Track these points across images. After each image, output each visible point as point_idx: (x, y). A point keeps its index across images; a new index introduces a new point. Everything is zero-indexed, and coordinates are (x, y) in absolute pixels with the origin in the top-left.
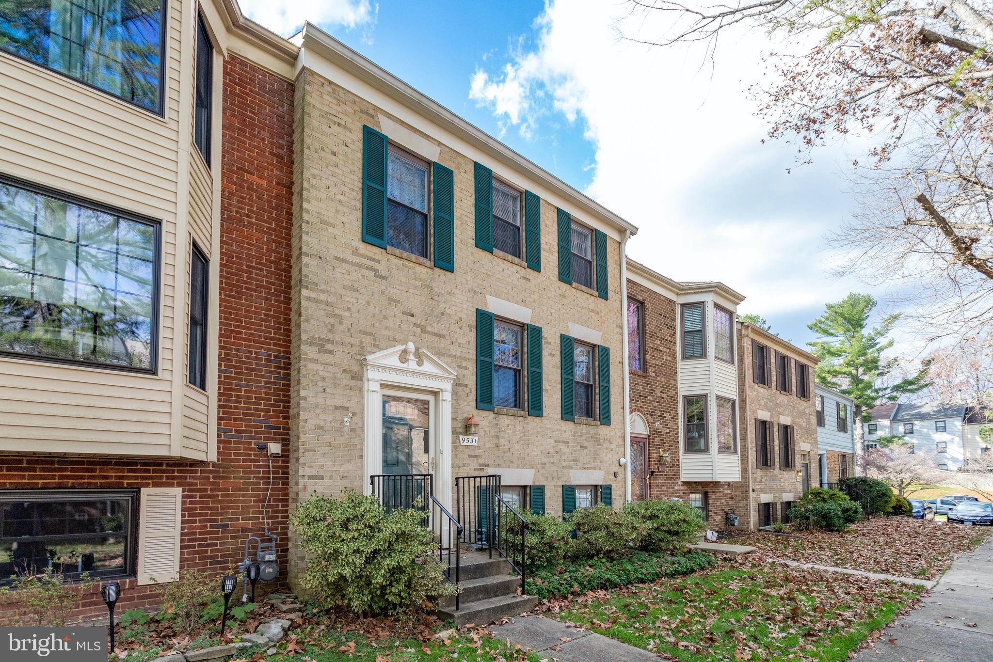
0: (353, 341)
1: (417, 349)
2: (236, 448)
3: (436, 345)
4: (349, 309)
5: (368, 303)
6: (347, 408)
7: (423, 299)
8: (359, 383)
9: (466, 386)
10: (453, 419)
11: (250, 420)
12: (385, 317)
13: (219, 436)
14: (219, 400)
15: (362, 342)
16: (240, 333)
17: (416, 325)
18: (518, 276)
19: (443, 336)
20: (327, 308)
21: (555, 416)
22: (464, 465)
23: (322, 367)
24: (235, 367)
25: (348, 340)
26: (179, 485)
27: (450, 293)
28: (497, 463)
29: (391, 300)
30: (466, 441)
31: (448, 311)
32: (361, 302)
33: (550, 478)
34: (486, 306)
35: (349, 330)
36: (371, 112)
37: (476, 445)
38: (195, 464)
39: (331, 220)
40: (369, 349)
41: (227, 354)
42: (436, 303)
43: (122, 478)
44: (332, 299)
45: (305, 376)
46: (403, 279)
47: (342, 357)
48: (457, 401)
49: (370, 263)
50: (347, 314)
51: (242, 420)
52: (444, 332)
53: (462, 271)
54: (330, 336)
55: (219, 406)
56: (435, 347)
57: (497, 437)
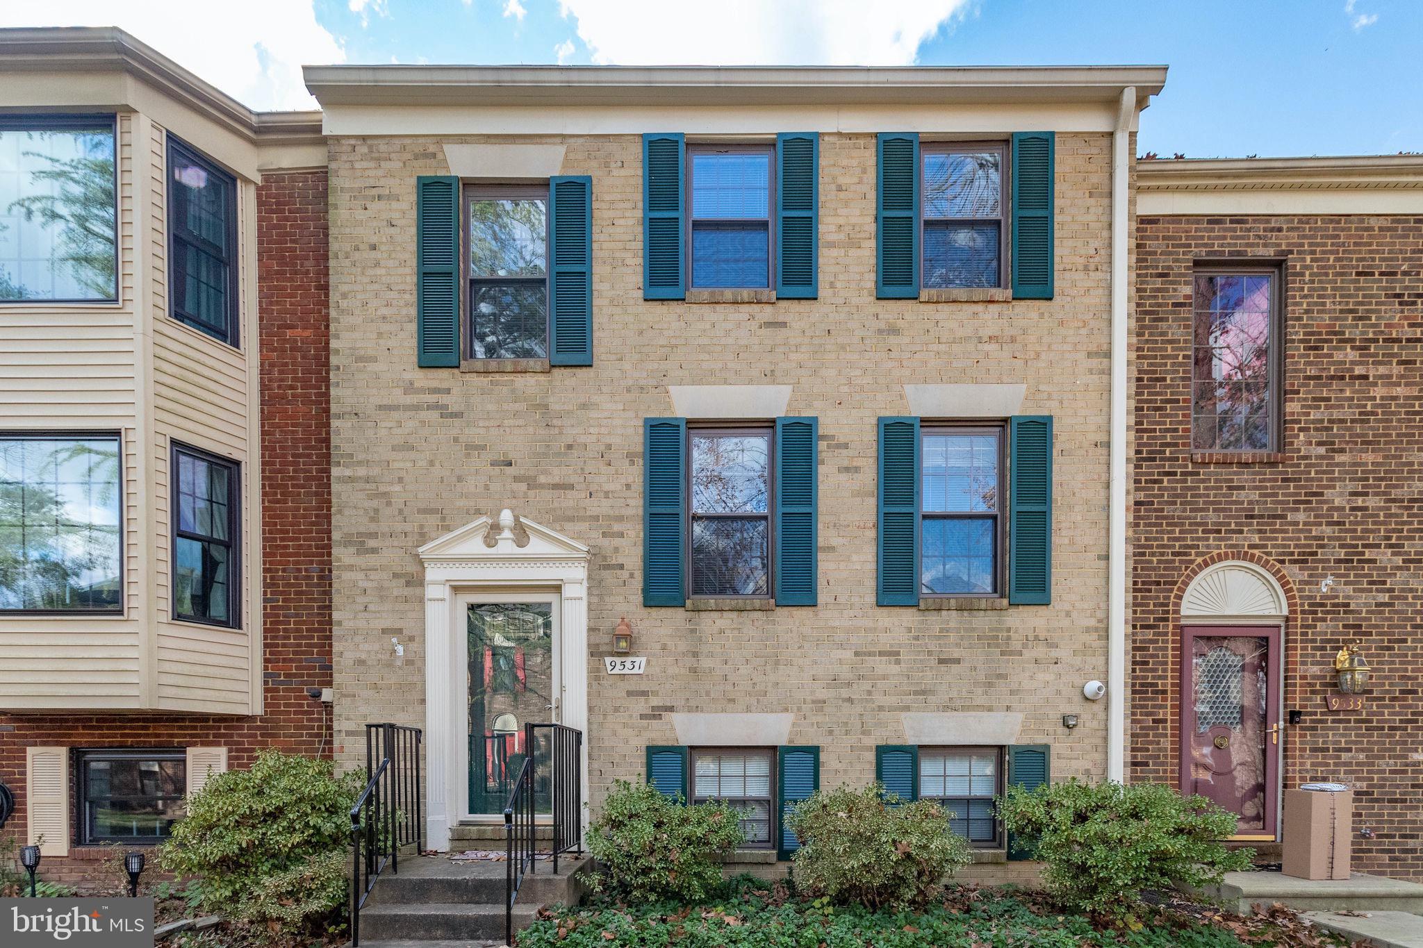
0: (408, 527)
1: (516, 519)
2: (284, 698)
3: (556, 505)
4: (401, 480)
5: (432, 463)
6: (399, 631)
7: (531, 430)
8: (418, 591)
9: (621, 567)
10: (591, 630)
11: (300, 661)
12: (460, 479)
13: (266, 683)
14: (265, 638)
15: (421, 527)
16: (286, 547)
17: (516, 479)
18: (754, 325)
19: (571, 487)
20: (368, 486)
21: (855, 600)
22: (616, 710)
23: (361, 575)
24: (282, 593)
25: (399, 527)
26: (226, 744)
27: (584, 406)
28: (693, 703)
29: (470, 447)
30: (619, 666)
31: (582, 439)
32: (420, 463)
33: (837, 731)
34: (669, 406)
35: (401, 511)
36: (432, 149)
37: (641, 672)
38: (241, 718)
39: (370, 353)
40: (433, 535)
41: (272, 578)
42: (557, 430)
43: (172, 736)
44: (375, 471)
45: (338, 591)
46: (491, 407)
47: (391, 556)
48: (601, 596)
49: (432, 398)
50: (397, 488)
51: (291, 660)
52: (573, 479)
53: (614, 357)
54: (373, 527)
55: (266, 646)
56: (554, 510)
57: (695, 655)
